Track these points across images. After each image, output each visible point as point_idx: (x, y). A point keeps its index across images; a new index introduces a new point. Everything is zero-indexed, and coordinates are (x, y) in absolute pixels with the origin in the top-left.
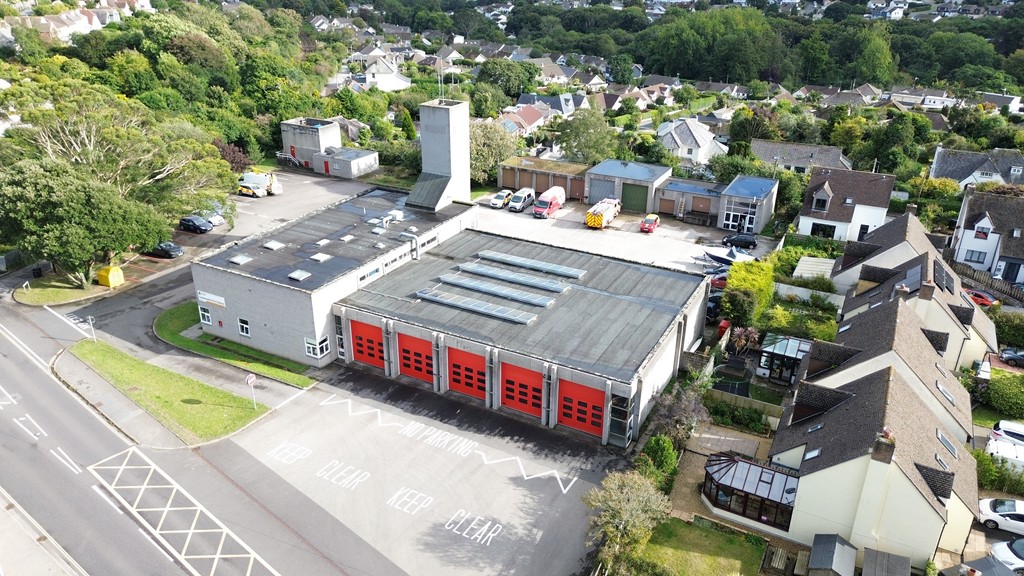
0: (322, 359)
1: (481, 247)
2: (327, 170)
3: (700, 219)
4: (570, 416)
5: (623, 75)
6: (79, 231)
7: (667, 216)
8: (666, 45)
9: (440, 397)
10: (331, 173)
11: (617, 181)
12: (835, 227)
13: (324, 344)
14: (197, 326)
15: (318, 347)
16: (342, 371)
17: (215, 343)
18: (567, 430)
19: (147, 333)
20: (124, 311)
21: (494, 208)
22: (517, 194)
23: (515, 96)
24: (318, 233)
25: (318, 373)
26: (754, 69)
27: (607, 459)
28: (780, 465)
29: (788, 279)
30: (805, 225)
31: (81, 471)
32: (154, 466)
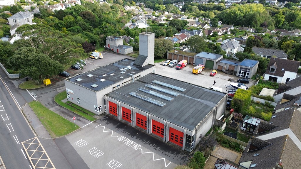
0: (99, 112)
1: (154, 79)
2: (118, 52)
3: (231, 72)
4: (173, 139)
5: (215, 25)
7: (220, 70)
8: (230, 15)
9: (133, 128)
11: (204, 59)
12: (277, 78)
13: (100, 108)
14: (66, 99)
15: (98, 109)
16: (105, 116)
17: (70, 104)
18: (172, 144)
19: (52, 100)
20: (48, 92)
21: (164, 65)
22: (172, 62)
23: (179, 30)
25: (98, 117)
26: (259, 23)
27: (183, 156)
28: (242, 166)
29: (257, 96)
30: (267, 77)
31: (19, 143)
32: (40, 144)
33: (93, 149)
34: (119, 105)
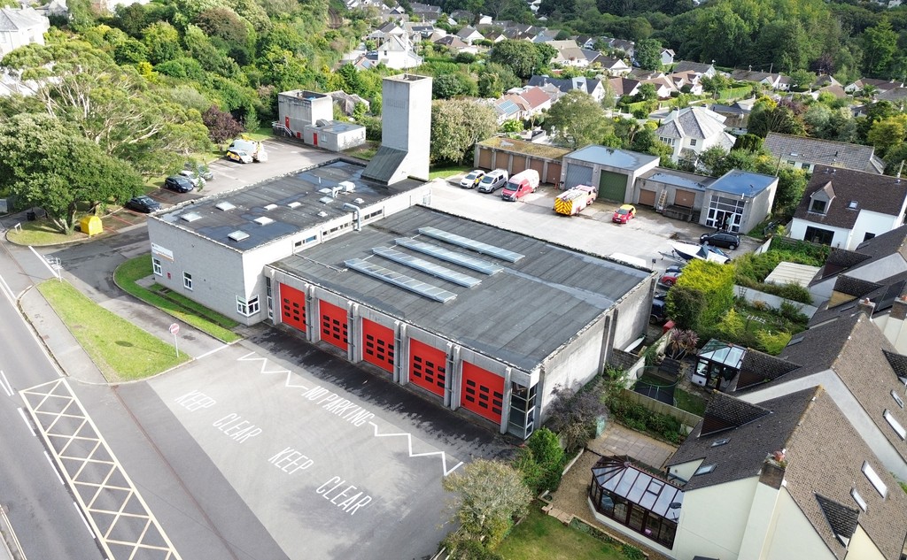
0: (251, 318)
1: (422, 225)
2: (316, 142)
3: (681, 212)
4: (472, 400)
5: (649, 61)
6: (59, 181)
7: (646, 207)
8: (705, 30)
9: (352, 366)
10: (319, 145)
11: (595, 167)
12: (833, 233)
13: (254, 304)
14: (150, 277)
15: (247, 306)
16: (268, 331)
17: (163, 293)
18: (469, 414)
19: (107, 279)
20: (93, 257)
21: (464, 187)
22: (490, 175)
23: (524, 77)
24: (270, 199)
25: (245, 331)
27: (501, 448)
28: (676, 477)
29: (757, 285)
30: (798, 228)
31: (13, 394)
32: (74, 398)
33: (229, 419)
34: (312, 295)
